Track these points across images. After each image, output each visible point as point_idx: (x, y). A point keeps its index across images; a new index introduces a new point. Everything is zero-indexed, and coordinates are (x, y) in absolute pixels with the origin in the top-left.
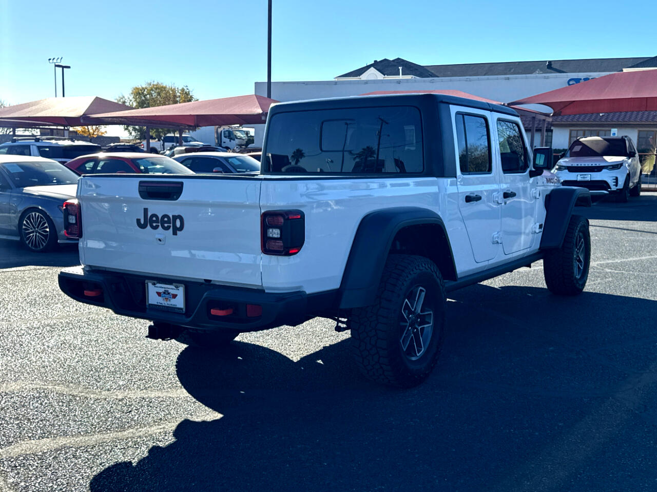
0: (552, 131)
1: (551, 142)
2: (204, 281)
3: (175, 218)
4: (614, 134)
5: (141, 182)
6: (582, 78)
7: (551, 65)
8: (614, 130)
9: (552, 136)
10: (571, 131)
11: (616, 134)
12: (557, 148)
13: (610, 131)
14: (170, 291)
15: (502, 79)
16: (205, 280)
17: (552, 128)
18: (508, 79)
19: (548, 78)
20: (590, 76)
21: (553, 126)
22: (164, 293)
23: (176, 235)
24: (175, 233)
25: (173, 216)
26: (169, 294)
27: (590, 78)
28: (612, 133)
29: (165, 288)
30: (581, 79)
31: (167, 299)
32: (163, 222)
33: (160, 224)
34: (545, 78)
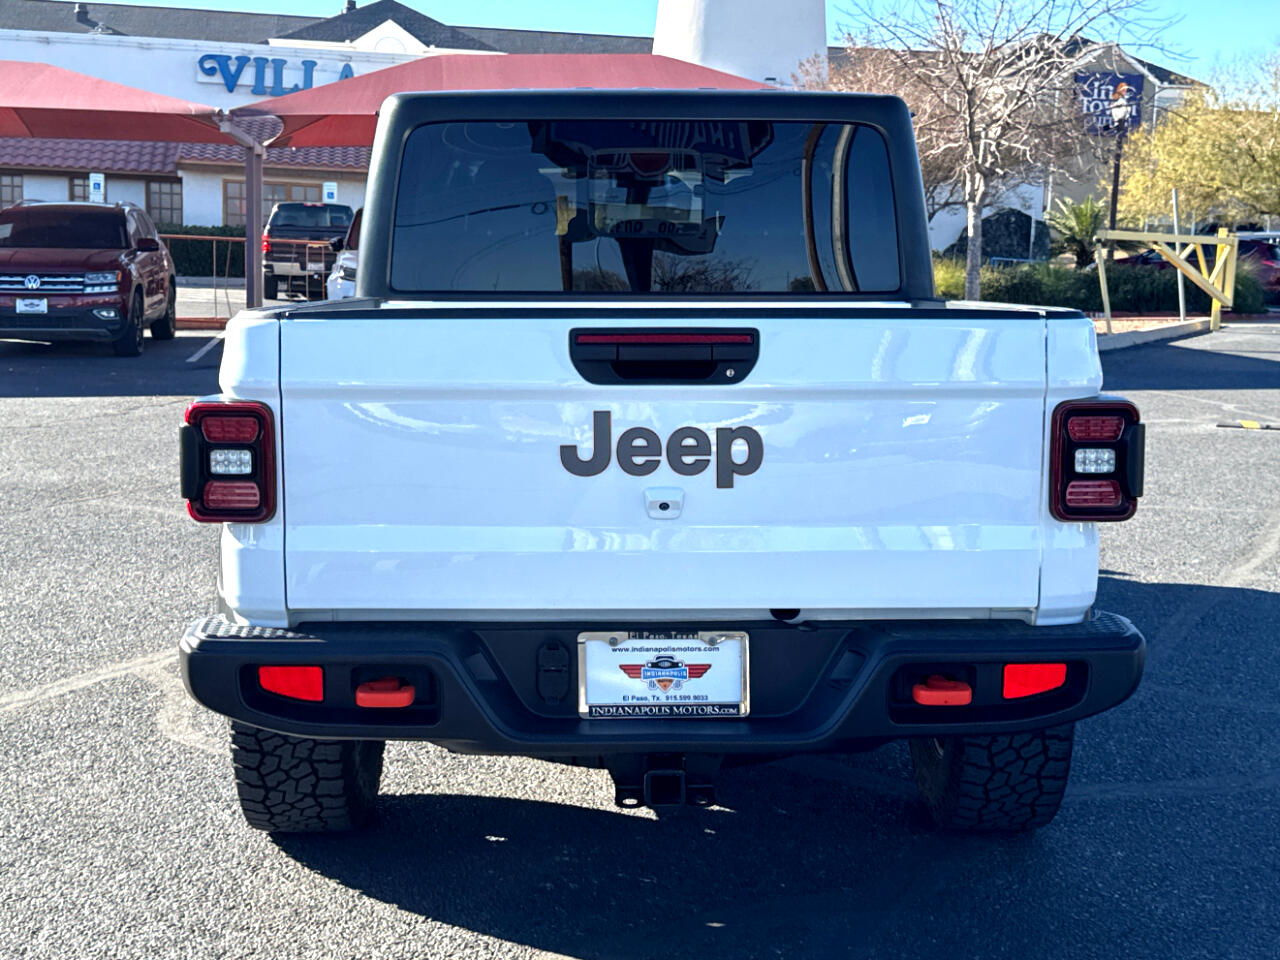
0: (179, 181)
1: (181, 209)
2: (771, 617)
3: (726, 436)
4: (331, 195)
5: (575, 335)
6: (234, 56)
7: (86, 13)
8: (330, 187)
9: (181, 194)
10: (226, 183)
11: (335, 195)
12: (198, 225)
13: (320, 187)
14: (678, 657)
15: (30, 39)
16: (774, 612)
17: (180, 174)
18: (47, 41)
19: (148, 48)
20: (251, 52)
21: (182, 169)
22: (655, 665)
23: (730, 485)
24: (724, 481)
25: (719, 430)
26: (675, 665)
27: (252, 57)
28: (325, 192)
29: (656, 650)
30: (229, 58)
31: (665, 683)
32: (676, 450)
33: (663, 458)
34: (142, 48)
